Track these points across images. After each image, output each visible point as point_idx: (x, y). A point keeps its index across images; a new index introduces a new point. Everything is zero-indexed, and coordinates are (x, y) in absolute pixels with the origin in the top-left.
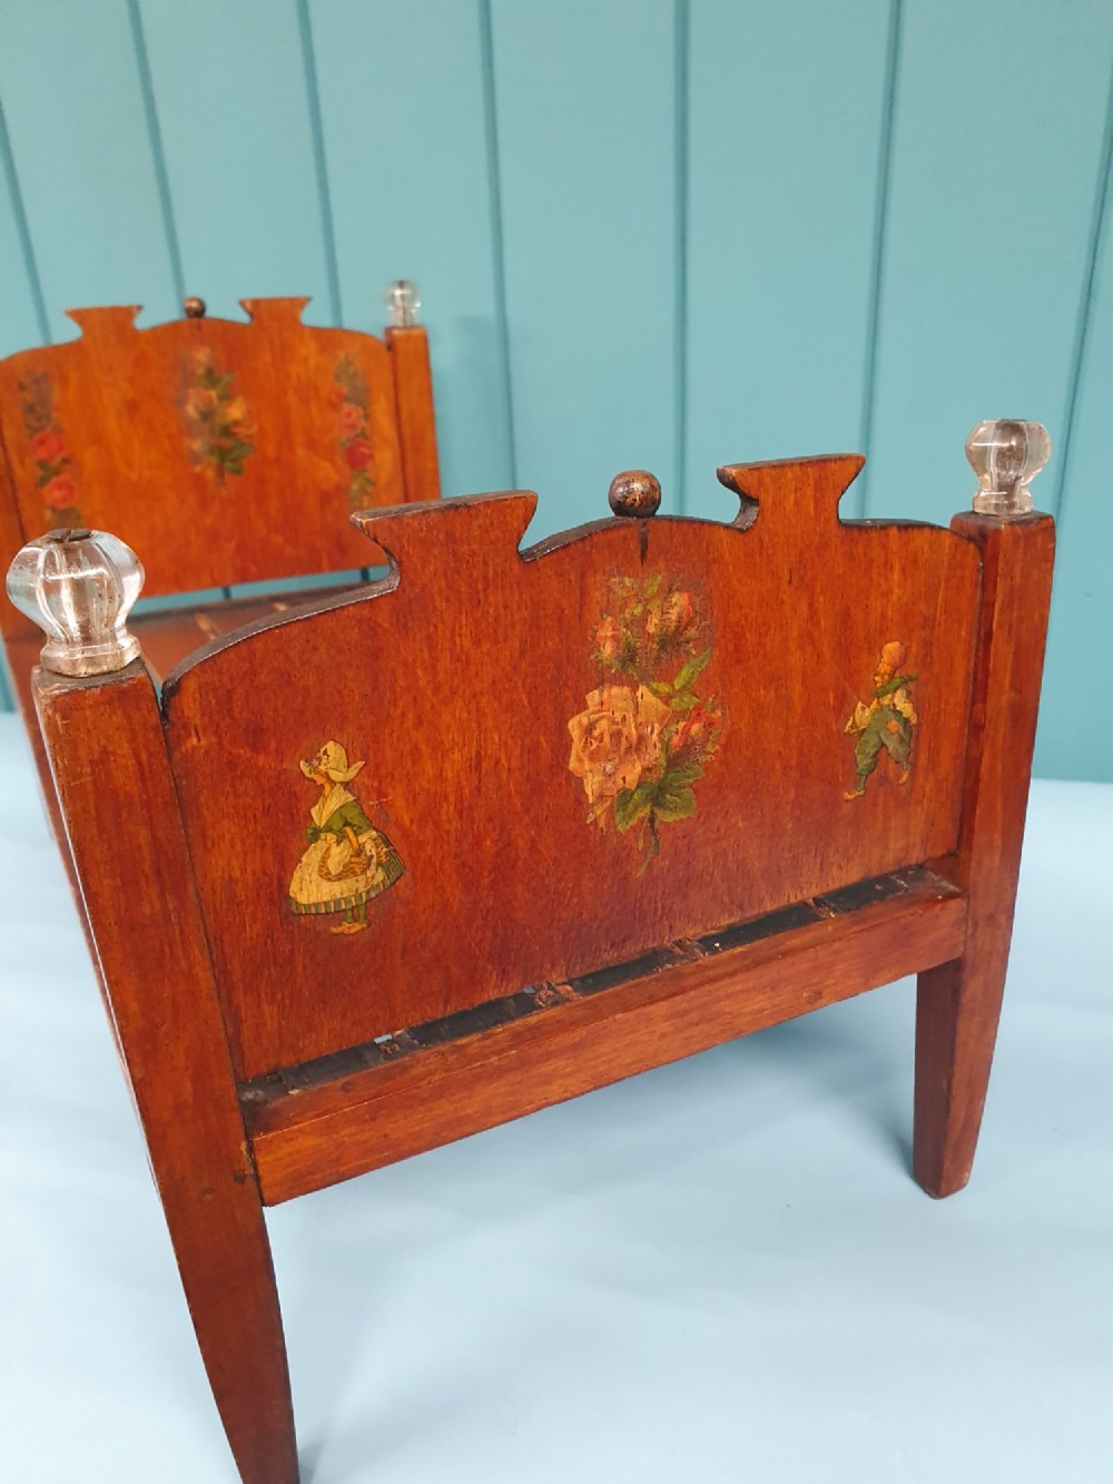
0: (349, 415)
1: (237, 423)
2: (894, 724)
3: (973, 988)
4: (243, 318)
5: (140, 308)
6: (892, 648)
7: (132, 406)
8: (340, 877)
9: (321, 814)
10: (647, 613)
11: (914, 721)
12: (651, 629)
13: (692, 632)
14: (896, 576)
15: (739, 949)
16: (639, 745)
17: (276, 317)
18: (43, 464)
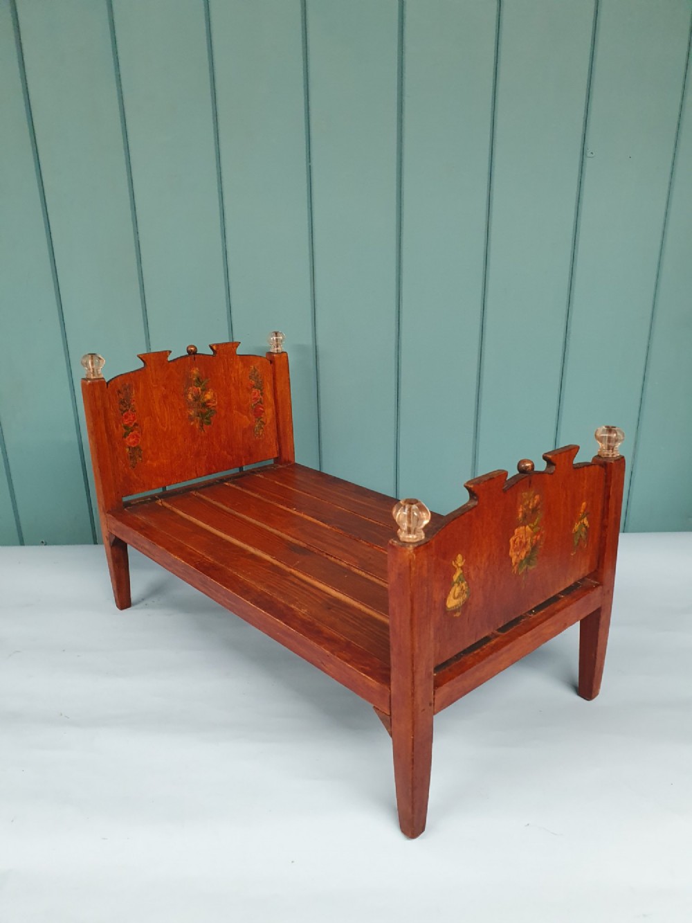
0: (255, 393)
1: (209, 401)
2: (584, 529)
3: (603, 618)
4: (211, 353)
5: (170, 352)
6: (584, 504)
7: (165, 397)
8: (458, 598)
9: (455, 578)
10: (529, 502)
11: (588, 526)
12: (530, 507)
13: (539, 507)
14: (586, 481)
15: (542, 612)
16: (525, 546)
17: (225, 352)
18: (126, 427)
